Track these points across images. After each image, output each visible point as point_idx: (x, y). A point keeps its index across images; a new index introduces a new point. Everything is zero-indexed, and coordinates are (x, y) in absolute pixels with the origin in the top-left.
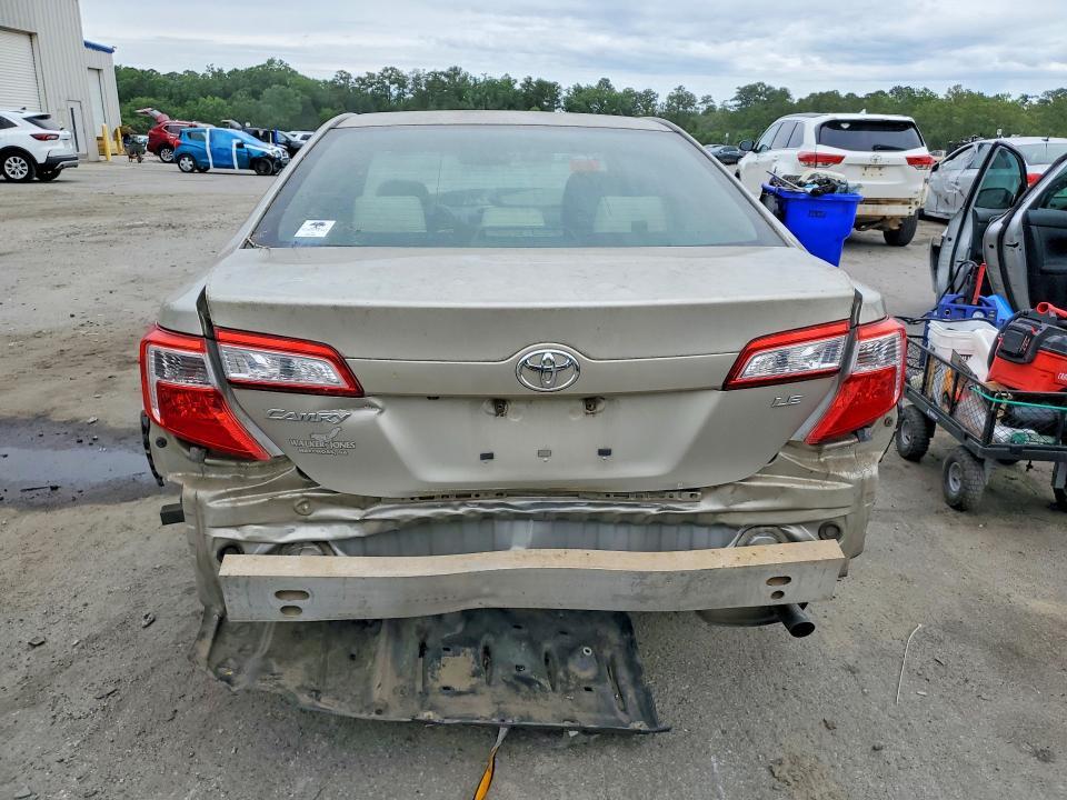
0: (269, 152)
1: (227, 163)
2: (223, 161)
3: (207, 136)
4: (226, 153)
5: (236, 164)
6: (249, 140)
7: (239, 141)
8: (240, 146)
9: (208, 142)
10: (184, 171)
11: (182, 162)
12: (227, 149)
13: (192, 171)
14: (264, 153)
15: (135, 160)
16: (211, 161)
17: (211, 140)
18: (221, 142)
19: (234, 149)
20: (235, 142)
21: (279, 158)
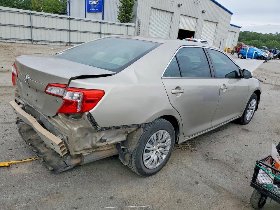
0: (264, 55)
1: (251, 57)
2: (250, 56)
3: (248, 49)
4: (251, 54)
5: (253, 57)
6: (259, 52)
7: (256, 51)
8: (256, 53)
9: (248, 51)
10: (239, 58)
11: (239, 55)
12: (252, 53)
13: (241, 58)
14: (262, 55)
15: (232, 54)
16: (247, 56)
17: (249, 50)
18: (251, 51)
19: (254, 53)
20: (255, 52)
21: (266, 57)
